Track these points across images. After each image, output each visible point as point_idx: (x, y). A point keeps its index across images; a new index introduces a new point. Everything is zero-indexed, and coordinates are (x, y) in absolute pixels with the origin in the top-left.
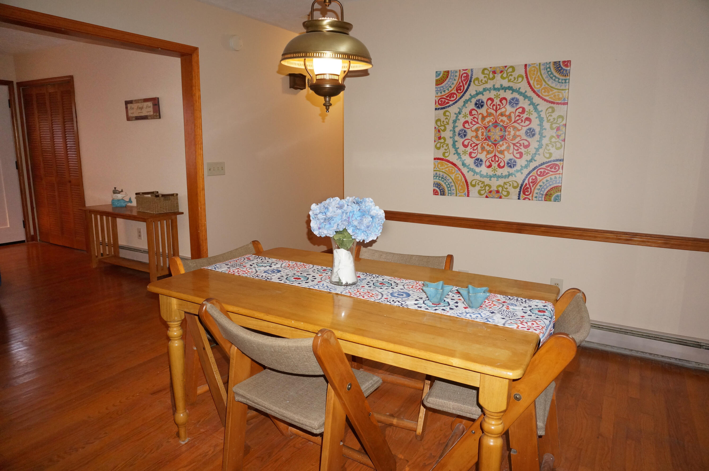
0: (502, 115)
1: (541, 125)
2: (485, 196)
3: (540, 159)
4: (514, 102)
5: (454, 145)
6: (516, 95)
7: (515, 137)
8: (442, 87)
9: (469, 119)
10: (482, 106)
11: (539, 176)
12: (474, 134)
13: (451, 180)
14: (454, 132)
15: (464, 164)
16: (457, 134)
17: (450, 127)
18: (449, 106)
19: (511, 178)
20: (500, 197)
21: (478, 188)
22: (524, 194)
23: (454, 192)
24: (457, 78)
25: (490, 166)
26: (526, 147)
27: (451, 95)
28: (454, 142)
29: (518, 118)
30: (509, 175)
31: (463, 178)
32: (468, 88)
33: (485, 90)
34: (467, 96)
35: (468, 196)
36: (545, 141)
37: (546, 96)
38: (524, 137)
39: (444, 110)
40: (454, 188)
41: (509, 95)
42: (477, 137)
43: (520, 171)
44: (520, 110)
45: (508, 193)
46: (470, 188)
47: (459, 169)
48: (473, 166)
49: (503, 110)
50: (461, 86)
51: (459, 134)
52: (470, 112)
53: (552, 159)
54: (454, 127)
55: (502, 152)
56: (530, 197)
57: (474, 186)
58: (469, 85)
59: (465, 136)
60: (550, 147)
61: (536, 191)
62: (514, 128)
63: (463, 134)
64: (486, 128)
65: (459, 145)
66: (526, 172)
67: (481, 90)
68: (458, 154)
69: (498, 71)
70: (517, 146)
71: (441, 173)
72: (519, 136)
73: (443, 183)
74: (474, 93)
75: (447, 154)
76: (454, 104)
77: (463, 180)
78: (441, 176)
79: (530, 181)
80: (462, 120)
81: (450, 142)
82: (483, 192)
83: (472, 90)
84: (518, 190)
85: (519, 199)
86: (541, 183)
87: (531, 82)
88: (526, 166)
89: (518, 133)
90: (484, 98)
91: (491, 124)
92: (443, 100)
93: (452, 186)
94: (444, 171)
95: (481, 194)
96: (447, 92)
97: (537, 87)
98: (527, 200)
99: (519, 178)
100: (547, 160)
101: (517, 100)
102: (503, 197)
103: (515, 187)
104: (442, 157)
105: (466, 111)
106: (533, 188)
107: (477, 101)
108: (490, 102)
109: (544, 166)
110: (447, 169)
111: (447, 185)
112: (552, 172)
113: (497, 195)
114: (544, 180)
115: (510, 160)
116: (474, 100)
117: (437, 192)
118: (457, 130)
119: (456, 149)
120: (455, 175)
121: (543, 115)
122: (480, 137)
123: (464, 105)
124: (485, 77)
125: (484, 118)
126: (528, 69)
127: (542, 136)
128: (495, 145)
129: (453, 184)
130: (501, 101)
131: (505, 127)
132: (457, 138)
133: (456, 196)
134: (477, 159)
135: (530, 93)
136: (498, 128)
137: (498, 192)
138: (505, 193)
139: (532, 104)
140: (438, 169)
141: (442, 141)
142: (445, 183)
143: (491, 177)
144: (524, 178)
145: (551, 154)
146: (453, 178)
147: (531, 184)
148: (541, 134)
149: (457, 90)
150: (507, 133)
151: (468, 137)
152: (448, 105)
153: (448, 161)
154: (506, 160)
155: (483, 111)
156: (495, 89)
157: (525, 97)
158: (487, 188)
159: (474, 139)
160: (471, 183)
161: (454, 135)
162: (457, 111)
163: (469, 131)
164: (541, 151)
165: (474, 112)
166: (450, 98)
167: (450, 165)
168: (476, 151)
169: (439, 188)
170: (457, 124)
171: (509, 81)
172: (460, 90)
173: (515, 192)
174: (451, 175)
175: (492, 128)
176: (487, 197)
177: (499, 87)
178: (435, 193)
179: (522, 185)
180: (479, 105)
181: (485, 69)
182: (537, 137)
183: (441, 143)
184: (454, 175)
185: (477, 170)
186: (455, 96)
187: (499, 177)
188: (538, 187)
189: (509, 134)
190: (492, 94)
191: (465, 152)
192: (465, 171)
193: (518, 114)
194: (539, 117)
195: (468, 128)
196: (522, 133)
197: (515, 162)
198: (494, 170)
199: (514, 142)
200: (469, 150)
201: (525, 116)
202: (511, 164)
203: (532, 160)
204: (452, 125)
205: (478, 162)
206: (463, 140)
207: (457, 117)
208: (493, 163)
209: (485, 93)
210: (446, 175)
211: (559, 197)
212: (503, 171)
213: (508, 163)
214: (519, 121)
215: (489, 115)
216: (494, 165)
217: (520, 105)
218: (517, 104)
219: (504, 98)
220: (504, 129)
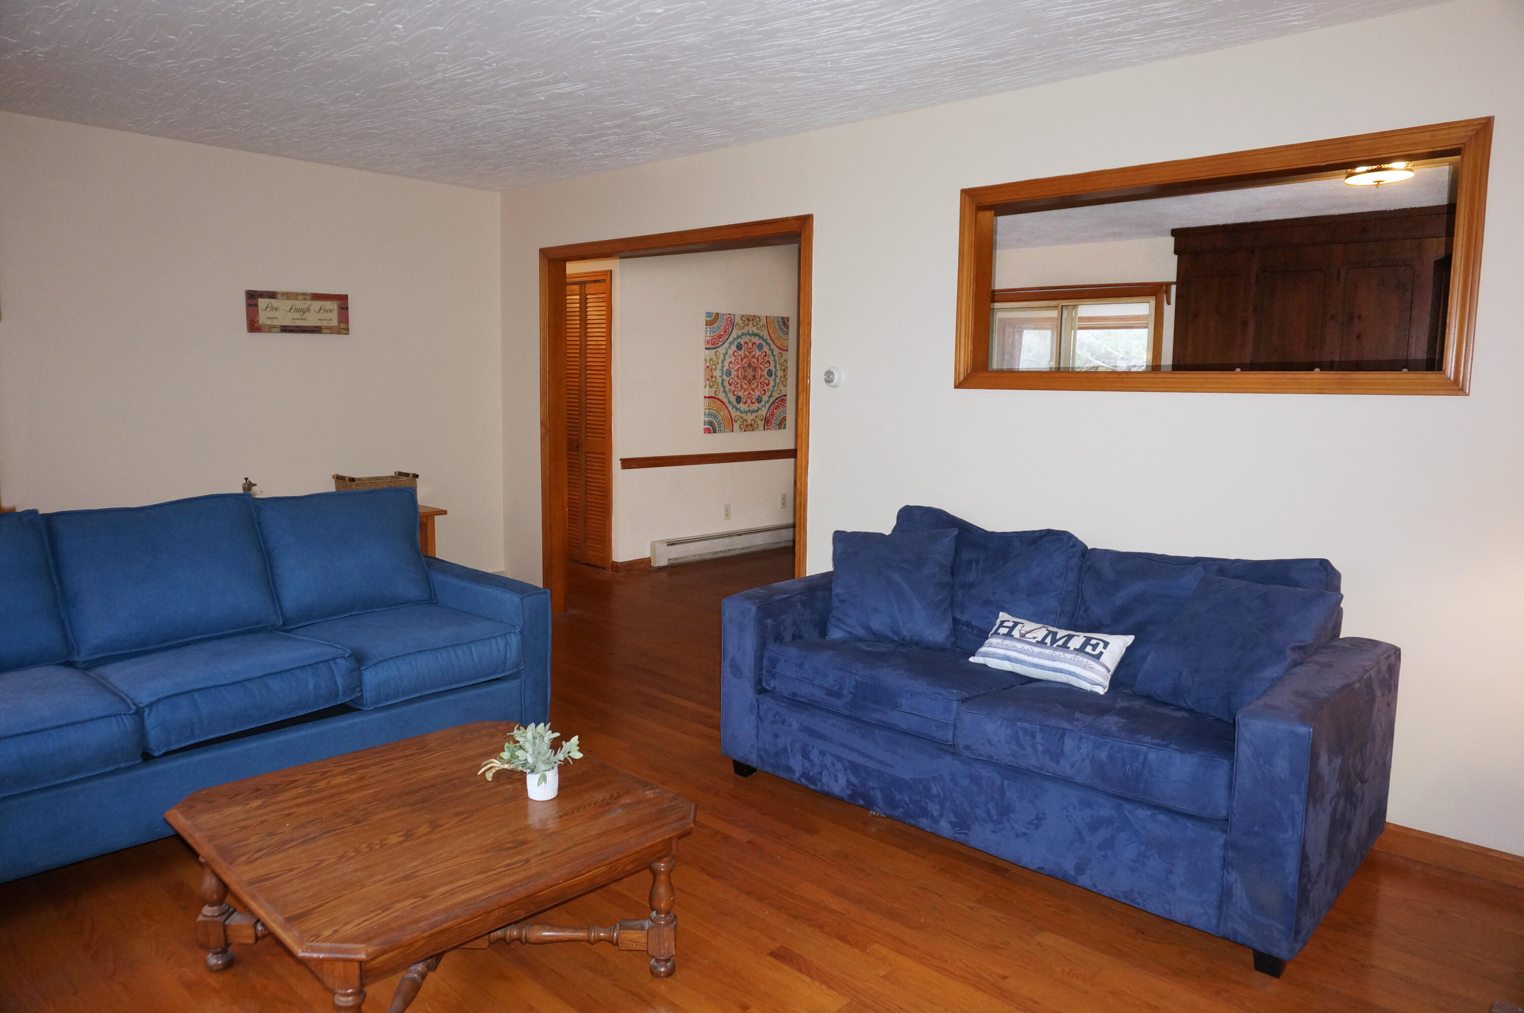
1: (775, 367)
2: (743, 430)
3: (776, 395)
4: (760, 347)
5: (722, 384)
6: (761, 341)
7: (761, 376)
8: (714, 328)
9: (733, 359)
10: (741, 348)
11: (775, 409)
12: (736, 373)
13: (720, 418)
14: (723, 371)
15: (729, 402)
16: (724, 373)
17: (719, 367)
18: (719, 347)
19: (760, 412)
20: (753, 430)
21: (739, 423)
22: (767, 425)
23: (723, 429)
24: (724, 321)
25: (745, 403)
26: (768, 385)
27: (720, 336)
28: (723, 380)
29: (763, 360)
30: (758, 409)
31: (729, 415)
32: (732, 331)
33: (743, 334)
34: (731, 339)
35: (733, 431)
36: (778, 380)
37: (778, 343)
38: (767, 377)
39: (716, 350)
40: (722, 425)
41: (757, 341)
42: (738, 376)
43: (764, 405)
44: (764, 354)
45: (758, 425)
46: (734, 423)
47: (726, 407)
48: (735, 403)
49: (754, 353)
50: (727, 329)
51: (726, 373)
52: (734, 354)
53: (782, 395)
54: (723, 367)
55: (753, 390)
56: (770, 427)
57: (736, 421)
58: (733, 329)
59: (730, 375)
60: (780, 385)
61: (774, 422)
62: (761, 368)
63: (728, 373)
64: (744, 368)
65: (726, 384)
66: (768, 405)
67: (740, 333)
68: (725, 392)
69: (751, 319)
70: (763, 385)
71: (713, 411)
72: (764, 376)
73: (714, 421)
74: (735, 336)
75: (717, 393)
76: (722, 344)
78: (713, 414)
79: (771, 413)
80: (728, 360)
81: (719, 380)
82: (742, 426)
83: (734, 335)
84: (763, 422)
85: (764, 430)
86: (776, 416)
87: (770, 331)
88: (768, 401)
89: (763, 374)
90: (742, 340)
91: (747, 364)
92: (715, 340)
93: (721, 423)
94: (715, 409)
95: (741, 429)
96: (717, 333)
97: (773, 336)
98: (769, 430)
99: (764, 412)
100: (779, 396)
101: (762, 346)
102: (755, 429)
103: (762, 420)
104: (714, 395)
105: (730, 352)
106: (772, 420)
107: (739, 343)
108: (746, 345)
109: (777, 401)
110: (717, 407)
111: (717, 423)
112: (782, 405)
113: (751, 428)
114: (778, 413)
115: (759, 396)
116: (736, 343)
117: (710, 430)
118: (725, 369)
119: (724, 387)
120: (724, 413)
121: (776, 359)
122: (740, 376)
123: (729, 347)
124: (743, 323)
125: (742, 359)
126: (768, 320)
127: (776, 376)
128: (749, 383)
129: (722, 421)
130: (753, 345)
132: (725, 377)
133: (724, 432)
134: (738, 397)
135: (769, 341)
136: (751, 368)
137: (751, 425)
138: (756, 426)
139: (770, 349)
140: (711, 408)
141: (713, 379)
142: (716, 421)
143: (746, 412)
144: (766, 411)
145: (781, 391)
146: (722, 415)
147: (771, 416)
148: (775, 374)
149: (724, 332)
151: (732, 376)
152: (718, 345)
153: (718, 399)
154: (756, 396)
155: (741, 353)
156: (749, 334)
157: (767, 343)
158: (745, 422)
159: (736, 378)
160: (734, 419)
161: (723, 374)
162: (724, 351)
163: (732, 370)
165: (736, 354)
166: (720, 339)
167: (720, 403)
168: (737, 389)
169: (711, 426)
170: (724, 364)
171: (757, 328)
172: (726, 332)
173: (761, 423)
174: (720, 413)
175: (747, 368)
176: (745, 431)
177: (751, 333)
178: (707, 431)
179: (766, 417)
180: (739, 347)
181: (743, 316)
182: (773, 376)
183: (713, 381)
184: (722, 412)
185: (738, 406)
186: (723, 337)
187: (753, 412)
188: (775, 418)
189: (758, 374)
190: (747, 339)
191: (730, 390)
192: (730, 408)
193: (762, 357)
194: (774, 360)
195: (732, 368)
196: (765, 373)
197: (761, 398)
198: (749, 406)
199: (761, 381)
200: (733, 388)
201: (767, 359)
202: (759, 400)
203: (771, 396)
204: (721, 365)
205: (739, 399)
206: (729, 379)
207: (725, 357)
208: (748, 400)
209: (743, 337)
210: (716, 413)
211: (785, 425)
212: (755, 407)
213: (757, 399)
214: (764, 363)
215: (746, 356)
216: (749, 401)
217: (764, 350)
218: (762, 349)
219: (754, 343)
220: (755, 369)
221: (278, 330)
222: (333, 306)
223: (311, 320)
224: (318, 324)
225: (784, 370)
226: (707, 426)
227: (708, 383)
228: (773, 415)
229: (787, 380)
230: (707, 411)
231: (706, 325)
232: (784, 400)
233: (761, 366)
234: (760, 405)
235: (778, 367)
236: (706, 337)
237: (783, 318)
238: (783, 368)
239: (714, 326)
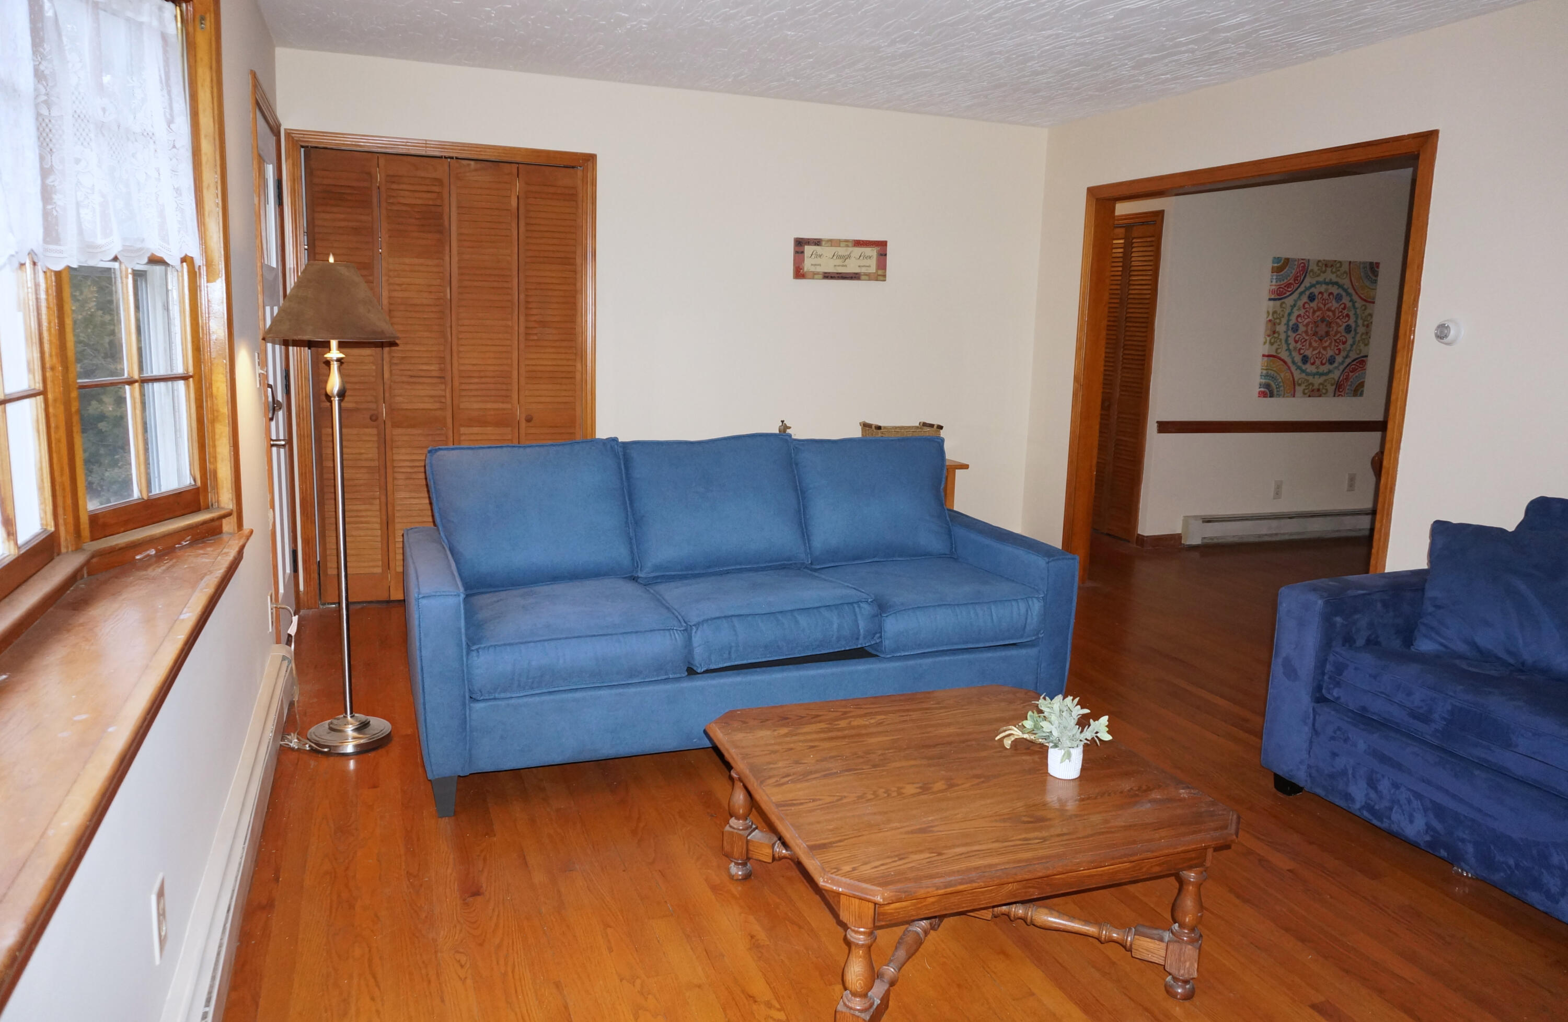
0: (1329, 310)
1: (1356, 322)
2: (1308, 395)
3: (1353, 355)
4: (1338, 298)
5: (1286, 340)
6: (1341, 291)
7: (1337, 332)
8: (1282, 275)
9: (1302, 312)
10: (1314, 299)
11: (1352, 372)
12: (1304, 329)
13: (1280, 380)
14: (1288, 326)
15: (1294, 362)
16: (1290, 329)
17: (1284, 321)
18: (1285, 297)
19: (1331, 376)
20: (1320, 396)
21: (1303, 387)
22: (1339, 391)
23: (1283, 393)
24: (1296, 267)
25: (1313, 364)
26: (1344, 343)
27: (1289, 285)
28: (1288, 337)
29: (1340, 314)
30: (1330, 372)
31: (1291, 377)
32: (1304, 279)
33: (1318, 283)
34: (1302, 289)
35: (1294, 397)
36: (1358, 338)
37: (1362, 294)
38: (1344, 334)
39: (1282, 301)
40: (1282, 388)
41: (1335, 290)
42: (1306, 332)
43: (1337, 368)
44: (1343, 306)
45: (1327, 390)
46: (1296, 387)
47: (1289, 368)
48: (1300, 364)
49: (1330, 304)
50: (1298, 277)
51: (1292, 328)
52: (1304, 305)
53: (1362, 355)
54: (1289, 321)
55: (1325, 348)
56: (1342, 393)
57: (1299, 385)
58: (1305, 277)
59: (1297, 330)
60: (1360, 344)
61: (1348, 387)
62: (1337, 323)
63: (1295, 329)
64: (1315, 322)
65: (1291, 341)
66: (1342, 368)
67: (1315, 282)
68: (1289, 350)
69: (1329, 265)
70: (1338, 343)
71: (1272, 373)
72: (1339, 332)
73: (1272, 384)
74: (1308, 285)
75: (1279, 351)
76: (1290, 295)
77: (1291, 379)
78: (1271, 376)
79: (1345, 377)
80: (1296, 313)
81: (1283, 336)
82: (1306, 391)
83: (1307, 283)
84: (1334, 387)
85: (1334, 396)
86: (1351, 380)
87: (1353, 279)
88: (1343, 362)
89: (1340, 329)
90: (1315, 291)
91: (1319, 318)
92: (1281, 290)
93: (1281, 386)
94: (1275, 369)
95: (1304, 394)
96: (1285, 281)
97: (1356, 284)
98: (1340, 398)
99: (1336, 375)
100: (1358, 357)
101: (1341, 296)
102: (1323, 395)
103: (1332, 385)
104: (1275, 354)
105: (1300, 303)
106: (1345, 385)
107: (1311, 293)
108: (1320, 296)
109: (1354, 363)
110: (1278, 368)
111: (1276, 386)
112: (1360, 367)
113: (1317, 394)
114: (1354, 376)
115: (1331, 356)
116: (1308, 293)
117: (1266, 394)
118: (1291, 324)
119: (1288, 345)
120: (1285, 374)
121: (1358, 312)
122: (1310, 332)
123: (1299, 297)
124: (1318, 270)
125: (1314, 312)
126: (1351, 265)
127: (1356, 333)
128: (1321, 340)
129: (1281, 384)
130: (1329, 296)
131: (1330, 323)
132: (1290, 333)
133: (1284, 397)
134: (1304, 356)
135: (1351, 291)
136: (1325, 323)
137: (1318, 390)
138: (1324, 391)
139: (1351, 301)
140: (1269, 368)
141: (1276, 335)
142: (1275, 384)
143: (1314, 375)
144: (1340, 375)
145: (1360, 351)
146: (1282, 377)
147: (1345, 381)
148: (1355, 330)
149: (1295, 280)
150: (1331, 329)
151: (1299, 332)
152: (1285, 295)
153: (1280, 359)
154: (1328, 356)
155: (1314, 305)
156: (1326, 283)
157: (1348, 294)
158: (1311, 387)
159: (1304, 335)
160: (1298, 382)
161: (1288, 330)
162: (1292, 303)
163: (1300, 325)
164: (1354, 347)
165: (1307, 306)
166: (1288, 288)
167: (1281, 363)
168: (1304, 348)
169: (1268, 390)
170: (1291, 318)
171: (1337, 276)
172: (1297, 280)
173: (1331, 389)
174: (1280, 374)
175: (1319, 323)
176: (1309, 396)
177: (1329, 281)
178: (1263, 395)
179: (1338, 382)
180: (1312, 298)
181: (1319, 261)
182: (1353, 332)
183: (1275, 338)
184: (1283, 374)
185: (1304, 367)
186: (1292, 286)
187: (1322, 375)
188: (1349, 383)
189: (1333, 330)
190: (1323, 288)
191: (1295, 348)
192: (1293, 368)
193: (1340, 310)
194: (1356, 314)
195: (1300, 323)
196: (1342, 329)
197: (1335, 358)
198: (1317, 368)
199: (1336, 338)
200: (1299, 345)
201: (1345, 312)
202: (1331, 361)
203: (1347, 356)
204: (1287, 318)
205: (1305, 359)
206: (1294, 335)
207: (1292, 310)
208: (1317, 360)
209: (1317, 286)
210: (1276, 374)
211: (1362, 391)
212: (1324, 368)
213: (1329, 360)
214: (1341, 317)
215: (1319, 309)
216: (1318, 362)
217: (1343, 301)
218: (1341, 300)
219: (1331, 293)
220: (1329, 324)
221: (821, 276)
222: (872, 252)
223: (851, 268)
224: (857, 270)
225: (1368, 326)
226: (1262, 389)
227: (1268, 339)
228: (1347, 379)
229: (1370, 337)
230: (1265, 372)
231: (1272, 272)
232: (1363, 361)
233: (1338, 320)
234: (1331, 367)
235: (1360, 322)
236: (1271, 285)
237: (1371, 263)
238: (1366, 323)
239: (1282, 273)
